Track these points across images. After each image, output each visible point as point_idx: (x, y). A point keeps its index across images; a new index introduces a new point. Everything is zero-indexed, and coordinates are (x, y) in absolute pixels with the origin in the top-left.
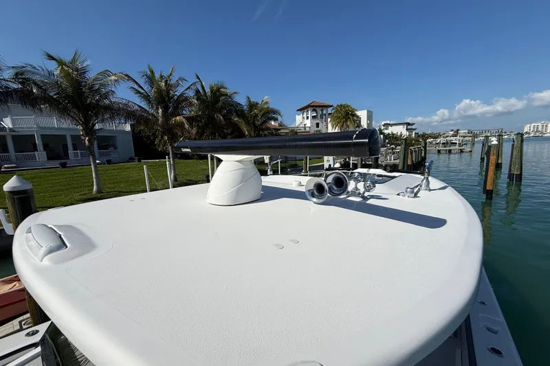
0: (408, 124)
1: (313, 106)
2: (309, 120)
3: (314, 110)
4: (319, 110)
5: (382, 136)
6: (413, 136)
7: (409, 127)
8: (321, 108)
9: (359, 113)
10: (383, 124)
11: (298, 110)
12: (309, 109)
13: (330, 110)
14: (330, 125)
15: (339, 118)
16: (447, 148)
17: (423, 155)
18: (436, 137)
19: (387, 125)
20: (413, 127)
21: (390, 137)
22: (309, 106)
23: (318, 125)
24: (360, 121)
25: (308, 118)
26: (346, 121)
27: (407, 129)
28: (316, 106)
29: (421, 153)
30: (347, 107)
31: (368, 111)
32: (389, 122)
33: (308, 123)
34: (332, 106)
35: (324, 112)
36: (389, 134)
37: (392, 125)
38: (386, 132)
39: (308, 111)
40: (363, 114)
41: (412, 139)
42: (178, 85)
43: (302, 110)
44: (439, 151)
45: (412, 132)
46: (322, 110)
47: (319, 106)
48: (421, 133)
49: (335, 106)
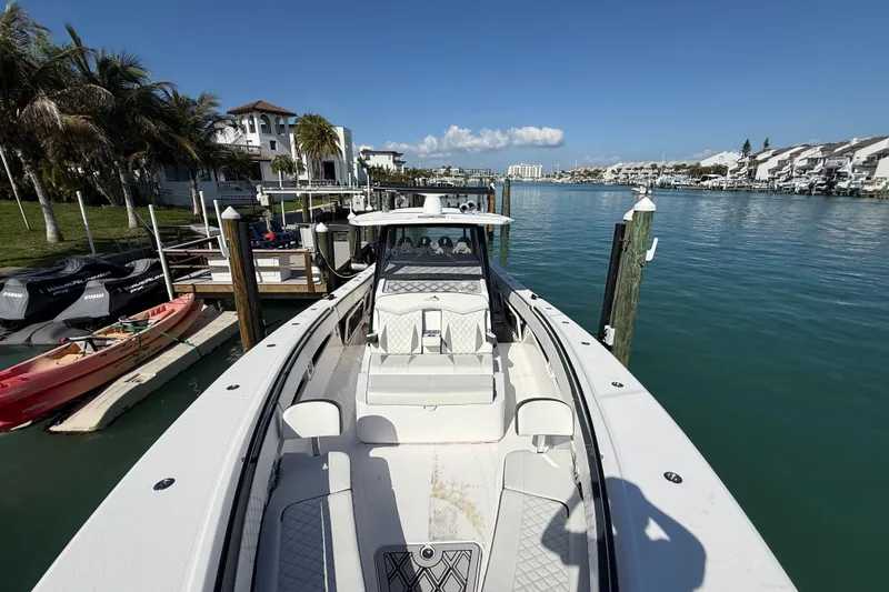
0: (395, 154)
1: (262, 111)
2: (256, 133)
3: (264, 117)
4: (271, 117)
5: (364, 170)
6: (403, 172)
7: (397, 158)
8: (273, 115)
10: (362, 150)
12: (254, 114)
13: (292, 120)
15: (311, 138)
19: (367, 153)
20: (401, 159)
21: (376, 172)
22: (254, 108)
23: (273, 145)
27: (394, 162)
28: (266, 111)
30: (321, 120)
31: (345, 129)
32: (369, 148)
33: (255, 139)
34: (295, 115)
35: (282, 122)
36: (373, 167)
37: (373, 153)
38: (369, 163)
39: (252, 117)
40: (340, 133)
43: (238, 113)
45: (400, 166)
46: (277, 120)
48: (410, 167)
49: (301, 115)
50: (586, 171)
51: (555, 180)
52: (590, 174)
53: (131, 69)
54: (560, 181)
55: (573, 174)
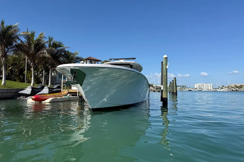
3: (91, 62)
12: (88, 61)
47: (94, 60)
50: (235, 86)
51: (219, 90)
52: (237, 87)
54: (221, 90)
55: (228, 87)
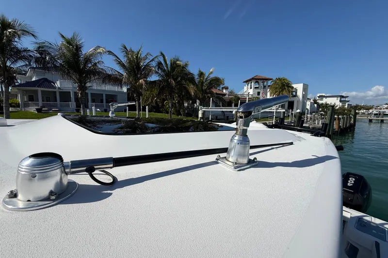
0: (342, 97)
1: (256, 79)
2: (252, 89)
3: (257, 82)
4: (260, 82)
5: (316, 105)
6: (346, 106)
7: (342, 99)
8: (262, 81)
9: (295, 86)
10: (318, 96)
11: (244, 82)
12: (253, 81)
13: (270, 83)
14: (268, 94)
15: (276, 88)
16: (380, 118)
17: (352, 122)
18: (368, 108)
19: (321, 97)
20: (347, 99)
21: (324, 107)
22: (253, 79)
23: (259, 94)
24: (296, 93)
25: (251, 88)
26: (282, 90)
27: (340, 101)
28: (259, 79)
29: (350, 120)
30: (284, 80)
31: (304, 85)
32: (324, 95)
33: (251, 91)
34: (272, 79)
35: (265, 84)
36: (322, 104)
37: (326, 97)
38: (320, 102)
39: (252, 83)
40: (299, 87)
41: (345, 110)
42: (146, 58)
43: (247, 82)
44: (370, 121)
45: (345, 103)
46: (263, 83)
47: (261, 79)
48: (354, 104)
49: (274, 79)
53: (178, 62)
